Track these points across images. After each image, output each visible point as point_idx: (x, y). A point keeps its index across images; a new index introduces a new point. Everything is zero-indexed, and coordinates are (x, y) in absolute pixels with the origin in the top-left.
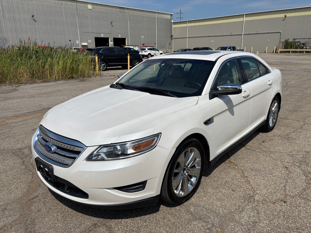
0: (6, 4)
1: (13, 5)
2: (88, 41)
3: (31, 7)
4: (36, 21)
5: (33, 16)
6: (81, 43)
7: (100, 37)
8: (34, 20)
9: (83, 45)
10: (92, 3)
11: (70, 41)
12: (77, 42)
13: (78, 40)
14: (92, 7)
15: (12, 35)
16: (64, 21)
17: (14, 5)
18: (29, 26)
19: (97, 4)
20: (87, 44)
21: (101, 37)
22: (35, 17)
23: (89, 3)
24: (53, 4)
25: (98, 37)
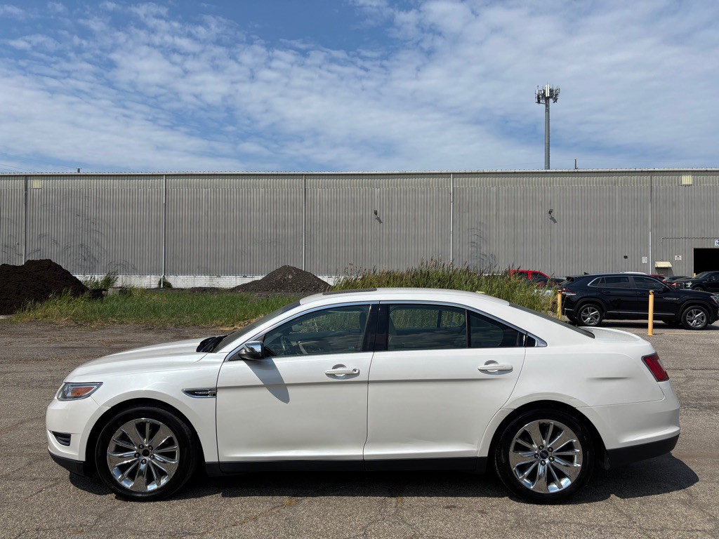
0: (504, 195)
1: (516, 195)
2: (673, 258)
3: (549, 195)
4: (555, 221)
5: (550, 212)
6: (653, 263)
7: (709, 247)
8: (552, 218)
9: (659, 266)
10: (692, 171)
11: (626, 257)
12: (644, 260)
13: (647, 255)
14: (694, 179)
15: (507, 248)
16: (617, 217)
17: (519, 195)
18: (540, 230)
19: (707, 171)
20: (670, 266)
21: (712, 247)
22: (555, 214)
23: (684, 171)
24: (596, 184)
25: (704, 247)
